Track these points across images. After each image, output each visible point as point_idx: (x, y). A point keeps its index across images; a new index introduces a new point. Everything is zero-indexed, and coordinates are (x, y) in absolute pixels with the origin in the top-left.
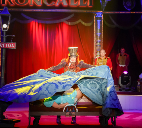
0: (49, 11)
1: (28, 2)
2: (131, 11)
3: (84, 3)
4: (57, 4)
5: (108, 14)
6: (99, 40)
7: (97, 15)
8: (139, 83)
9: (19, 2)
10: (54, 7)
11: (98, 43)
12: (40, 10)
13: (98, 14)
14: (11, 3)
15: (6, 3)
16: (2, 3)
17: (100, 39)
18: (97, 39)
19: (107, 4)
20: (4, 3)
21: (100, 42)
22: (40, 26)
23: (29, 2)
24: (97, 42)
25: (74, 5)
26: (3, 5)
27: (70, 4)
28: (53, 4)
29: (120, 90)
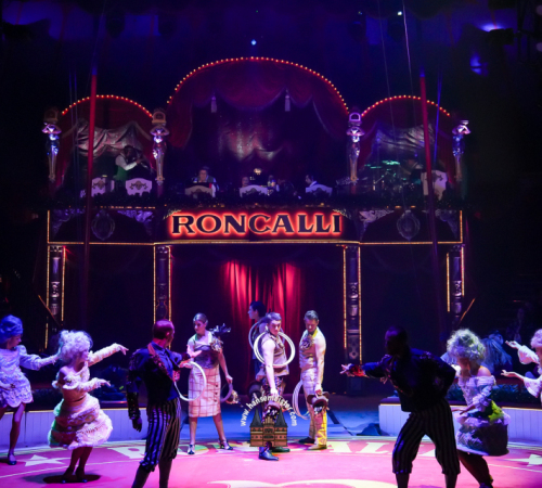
2: (412, 240)
7: (348, 248)
10: (269, 237)
12: (241, 242)
13: (350, 247)
14: (190, 231)
15: (180, 230)
16: (172, 229)
17: (356, 292)
18: (350, 293)
19: (367, 229)
20: (176, 230)
21: (357, 299)
22: (243, 271)
24: (350, 299)
26: (175, 234)
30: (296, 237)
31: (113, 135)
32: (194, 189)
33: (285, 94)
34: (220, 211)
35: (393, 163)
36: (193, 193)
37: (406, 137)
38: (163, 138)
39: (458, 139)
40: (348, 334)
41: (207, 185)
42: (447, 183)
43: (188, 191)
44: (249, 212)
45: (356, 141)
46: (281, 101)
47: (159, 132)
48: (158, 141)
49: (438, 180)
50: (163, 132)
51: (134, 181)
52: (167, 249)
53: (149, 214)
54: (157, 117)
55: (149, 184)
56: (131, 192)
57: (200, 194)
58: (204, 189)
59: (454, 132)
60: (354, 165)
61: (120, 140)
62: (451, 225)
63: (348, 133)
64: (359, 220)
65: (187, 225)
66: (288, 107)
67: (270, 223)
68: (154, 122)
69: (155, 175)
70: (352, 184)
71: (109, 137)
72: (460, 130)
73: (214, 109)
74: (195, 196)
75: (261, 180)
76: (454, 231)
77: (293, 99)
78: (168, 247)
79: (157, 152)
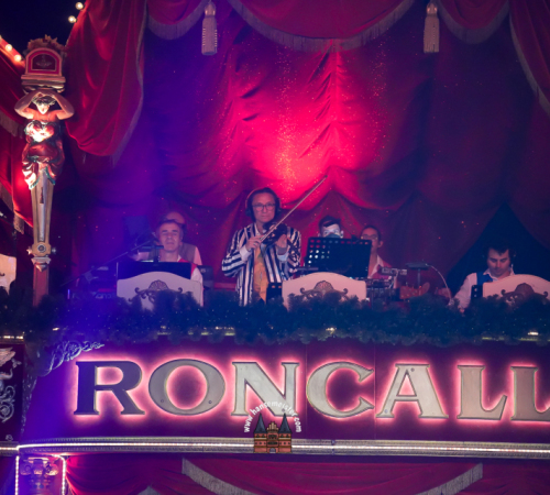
0: (336, 447)
1: (222, 401)
3: (541, 403)
4: (385, 410)
9: (171, 399)
14: (130, 408)
15: (98, 406)
23: (229, 400)
25: (483, 414)
26: (83, 417)
27: (458, 409)
28: (361, 408)
30: (450, 431)
32: (145, 280)
34: (223, 351)
36: (140, 294)
41: (183, 270)
43: (126, 288)
44: (311, 355)
46: (416, 17)
47: (43, 108)
48: (39, 135)
52: (58, 463)
53: (4, 355)
54: (37, 63)
55: (9, 265)
57: (165, 298)
58: (173, 282)
65: (120, 390)
66: (431, 43)
67: (374, 389)
68: (27, 77)
69: (28, 238)
73: (209, 43)
74: (147, 304)
75: (347, 259)
77: (448, 17)
78: (56, 456)
79: (36, 170)
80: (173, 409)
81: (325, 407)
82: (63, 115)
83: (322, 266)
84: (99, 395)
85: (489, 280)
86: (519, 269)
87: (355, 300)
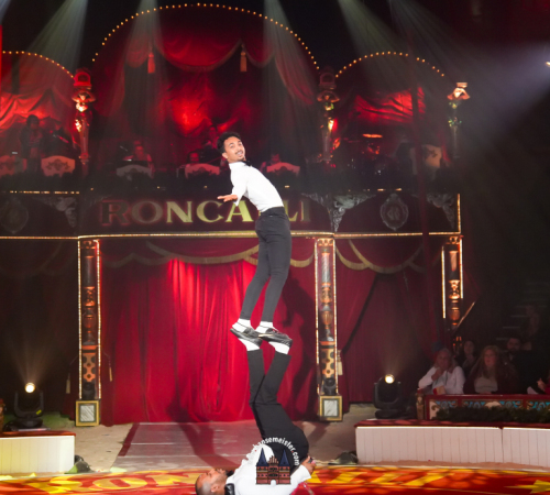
2: (399, 231)
5: (346, 240)
6: (327, 300)
7: (321, 242)
8: (420, 399)
11: (326, 307)
12: (187, 234)
13: (323, 240)
15: (110, 220)
16: (101, 220)
17: (331, 296)
18: (323, 297)
19: (343, 217)
20: (106, 219)
21: (331, 304)
22: (190, 271)
24: (323, 304)
26: (105, 225)
29: (377, 415)
31: (25, 102)
32: (128, 169)
33: (239, 50)
35: (375, 136)
36: (126, 174)
37: (392, 103)
38: (87, 104)
39: (454, 106)
40: (320, 346)
41: (143, 163)
42: (441, 161)
43: (121, 172)
45: (328, 109)
46: (237, 56)
47: (83, 98)
48: (81, 109)
49: (431, 156)
50: (87, 98)
51: (52, 159)
52: (95, 244)
53: (71, 200)
54: (80, 79)
55: (71, 163)
56: (49, 172)
57: (135, 175)
58: (140, 169)
59: (450, 97)
60: (327, 139)
61: (34, 108)
62: (447, 213)
63: (319, 99)
64: (333, 206)
65: (119, 213)
66: (244, 67)
68: (76, 84)
69: (79, 151)
70: (324, 162)
71: (19, 104)
72: (457, 94)
73: (151, 68)
74: (129, 178)
76: (450, 219)
77: (250, 57)
78: (96, 241)
79: (81, 123)
80: (141, 221)
81: (203, 218)
82: (92, 100)
83: (202, 161)
84: (110, 216)
85: (270, 165)
86: (283, 161)
87: (215, 174)
